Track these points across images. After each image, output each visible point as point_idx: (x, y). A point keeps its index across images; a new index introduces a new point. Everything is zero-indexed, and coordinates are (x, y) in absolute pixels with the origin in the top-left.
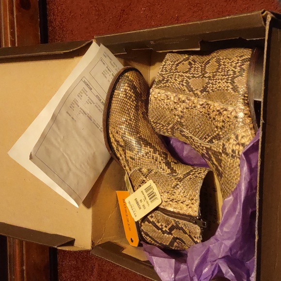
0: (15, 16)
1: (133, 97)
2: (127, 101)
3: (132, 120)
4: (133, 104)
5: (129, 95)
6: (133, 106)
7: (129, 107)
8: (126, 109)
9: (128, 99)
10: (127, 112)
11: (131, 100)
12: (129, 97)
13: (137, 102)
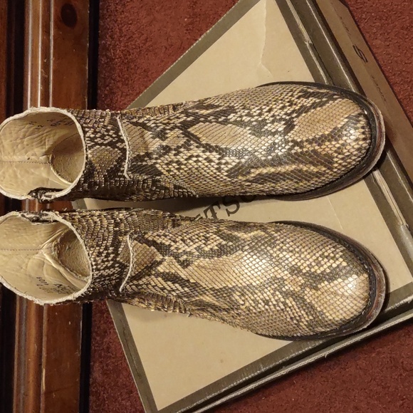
0: (52, 38)
1: (316, 267)
2: (314, 254)
3: (278, 252)
4: (305, 265)
5: (323, 262)
6: (302, 264)
7: (302, 256)
8: (303, 250)
9: (318, 258)
10: (297, 250)
11: (313, 264)
12: (320, 262)
13: (304, 274)
